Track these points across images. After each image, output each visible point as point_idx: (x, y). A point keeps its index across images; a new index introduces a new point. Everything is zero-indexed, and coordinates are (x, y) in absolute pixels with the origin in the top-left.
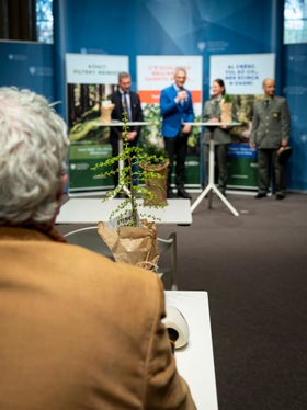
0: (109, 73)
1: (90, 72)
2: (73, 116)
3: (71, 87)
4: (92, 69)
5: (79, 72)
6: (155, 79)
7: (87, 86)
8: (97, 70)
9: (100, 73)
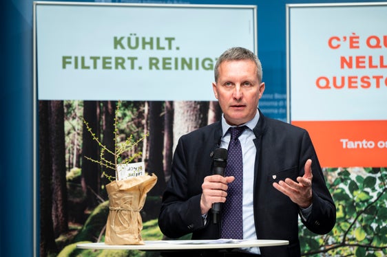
0: (187, 64)
1: (120, 63)
2: (56, 214)
3: (53, 113)
4: (126, 53)
5: (80, 63)
6: (351, 82)
7: (110, 107)
8: (143, 55)
9: (153, 63)
